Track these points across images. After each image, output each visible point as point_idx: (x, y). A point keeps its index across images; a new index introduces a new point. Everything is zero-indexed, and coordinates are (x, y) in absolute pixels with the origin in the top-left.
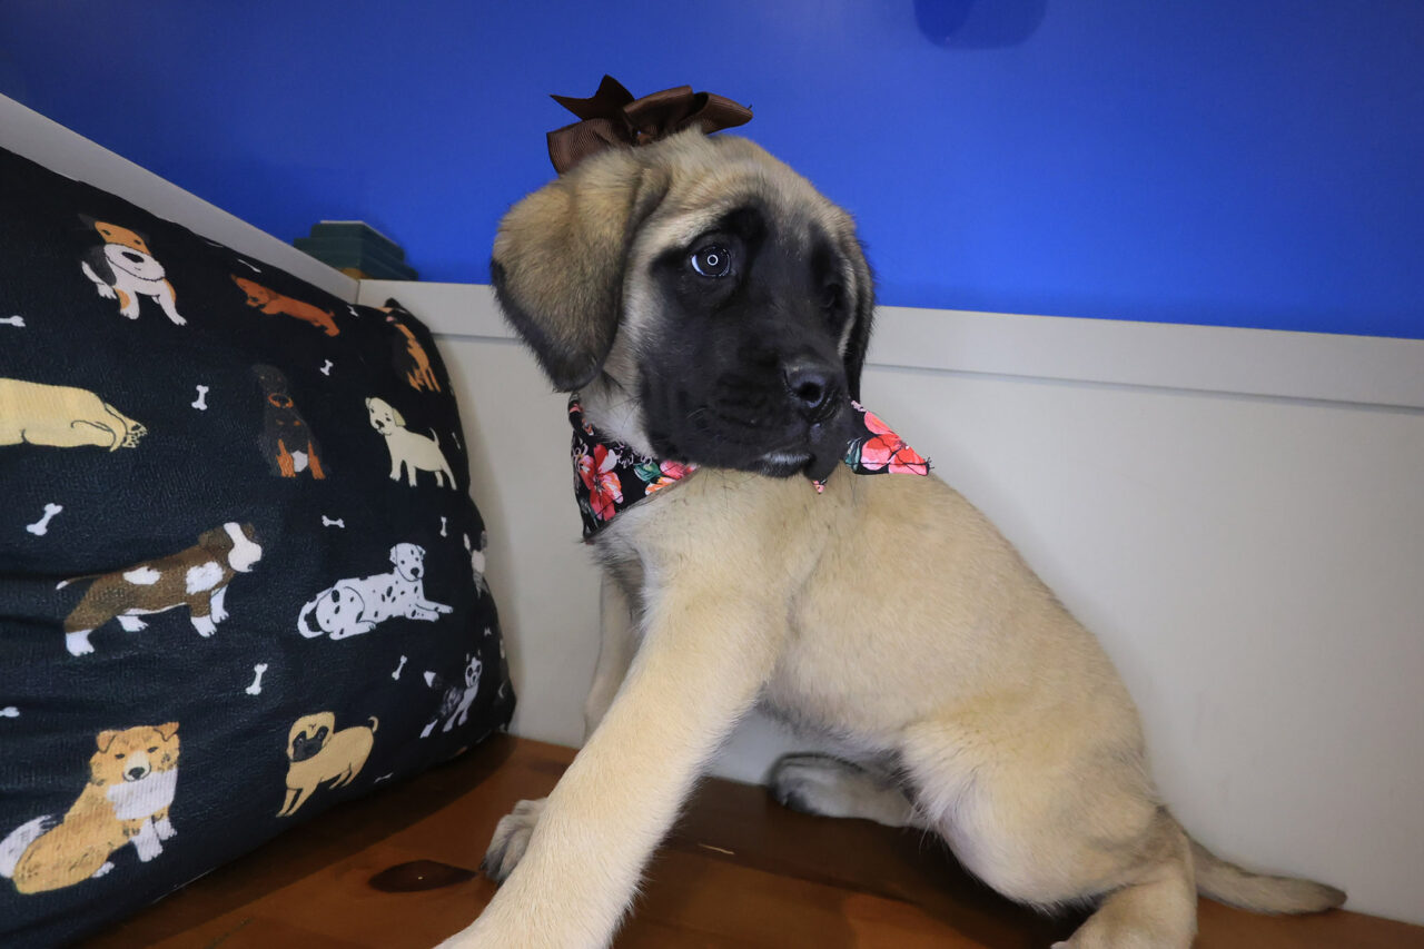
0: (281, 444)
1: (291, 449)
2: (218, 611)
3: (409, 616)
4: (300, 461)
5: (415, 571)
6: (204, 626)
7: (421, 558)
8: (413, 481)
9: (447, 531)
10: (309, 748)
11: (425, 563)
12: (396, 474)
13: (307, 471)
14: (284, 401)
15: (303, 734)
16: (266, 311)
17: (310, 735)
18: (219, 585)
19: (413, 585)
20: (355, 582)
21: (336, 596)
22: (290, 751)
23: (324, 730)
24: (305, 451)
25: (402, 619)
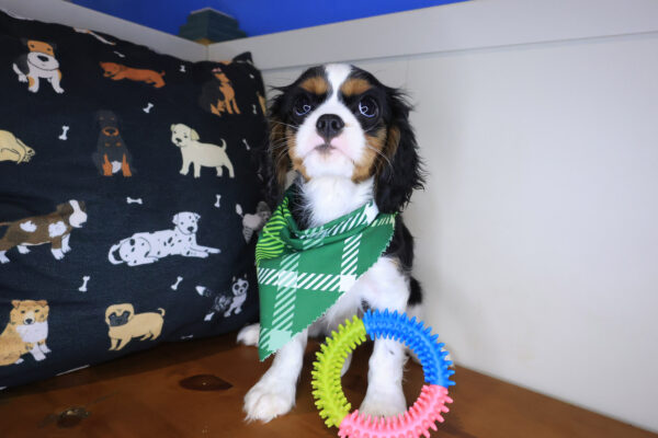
0: (106, 157)
1: (111, 159)
2: (66, 247)
3: (184, 254)
4: (116, 166)
5: (191, 229)
6: (58, 254)
7: (196, 221)
8: (197, 174)
9: (220, 203)
10: (121, 320)
11: (199, 223)
12: (185, 171)
13: (120, 172)
14: (112, 132)
15: (114, 314)
16: (115, 78)
17: (119, 314)
18: (66, 233)
19: (188, 237)
20: (146, 235)
21: (133, 242)
22: (108, 321)
23: (127, 313)
24: (120, 160)
25: (178, 257)
